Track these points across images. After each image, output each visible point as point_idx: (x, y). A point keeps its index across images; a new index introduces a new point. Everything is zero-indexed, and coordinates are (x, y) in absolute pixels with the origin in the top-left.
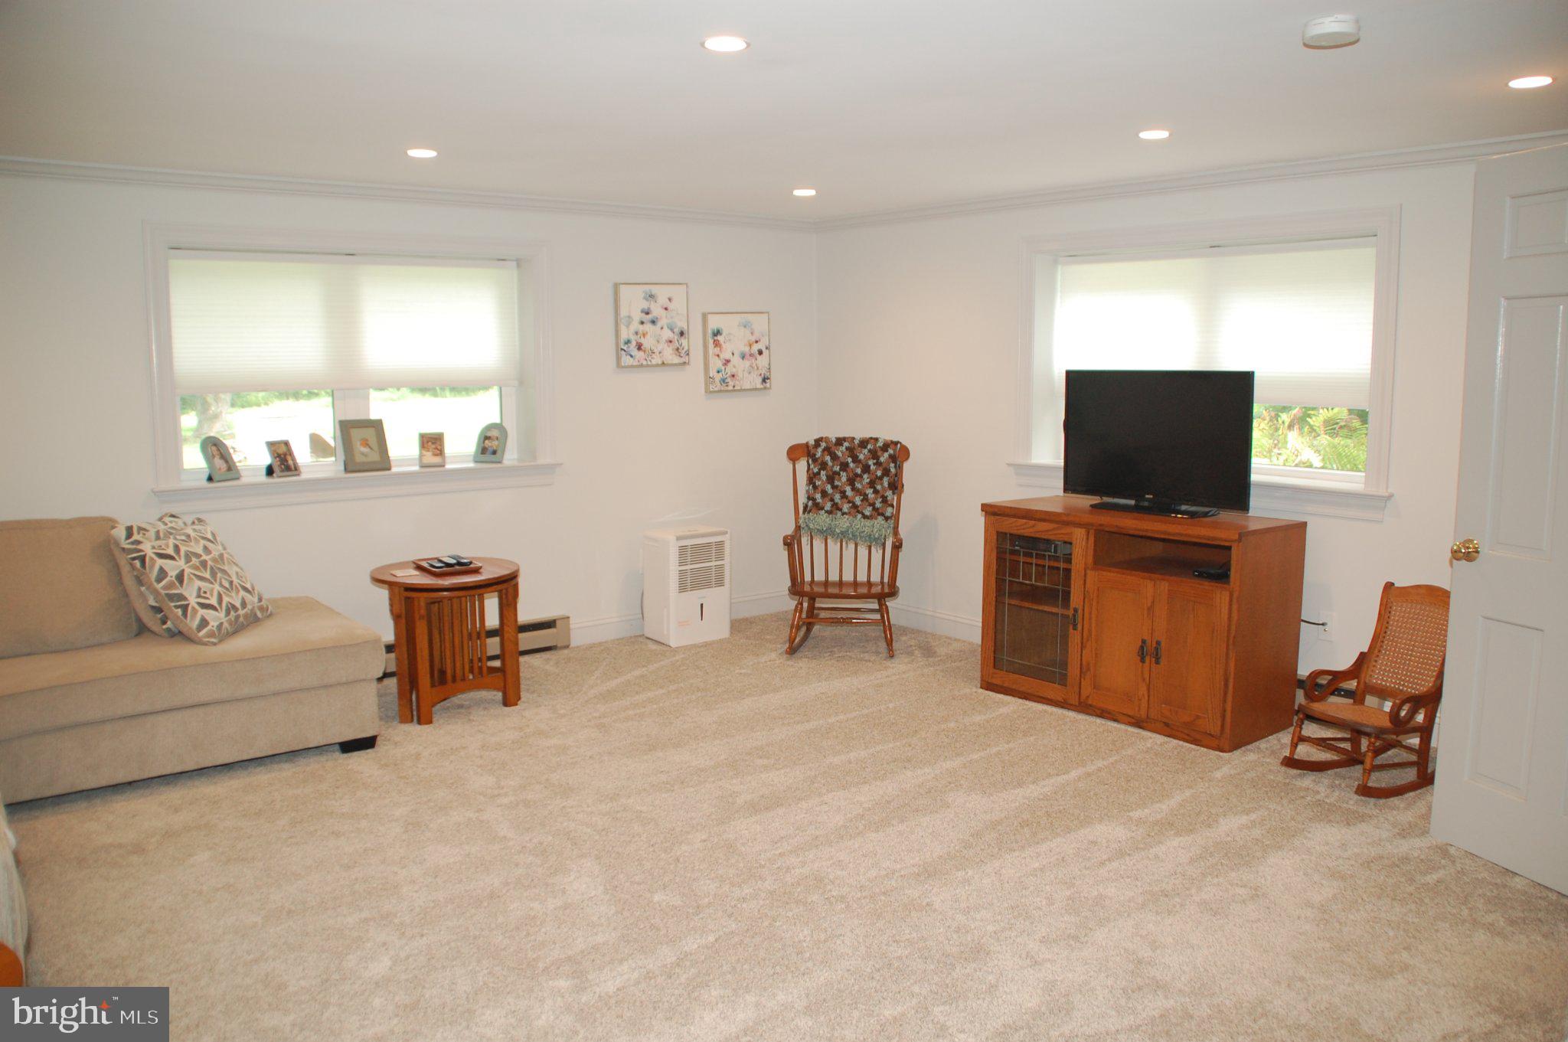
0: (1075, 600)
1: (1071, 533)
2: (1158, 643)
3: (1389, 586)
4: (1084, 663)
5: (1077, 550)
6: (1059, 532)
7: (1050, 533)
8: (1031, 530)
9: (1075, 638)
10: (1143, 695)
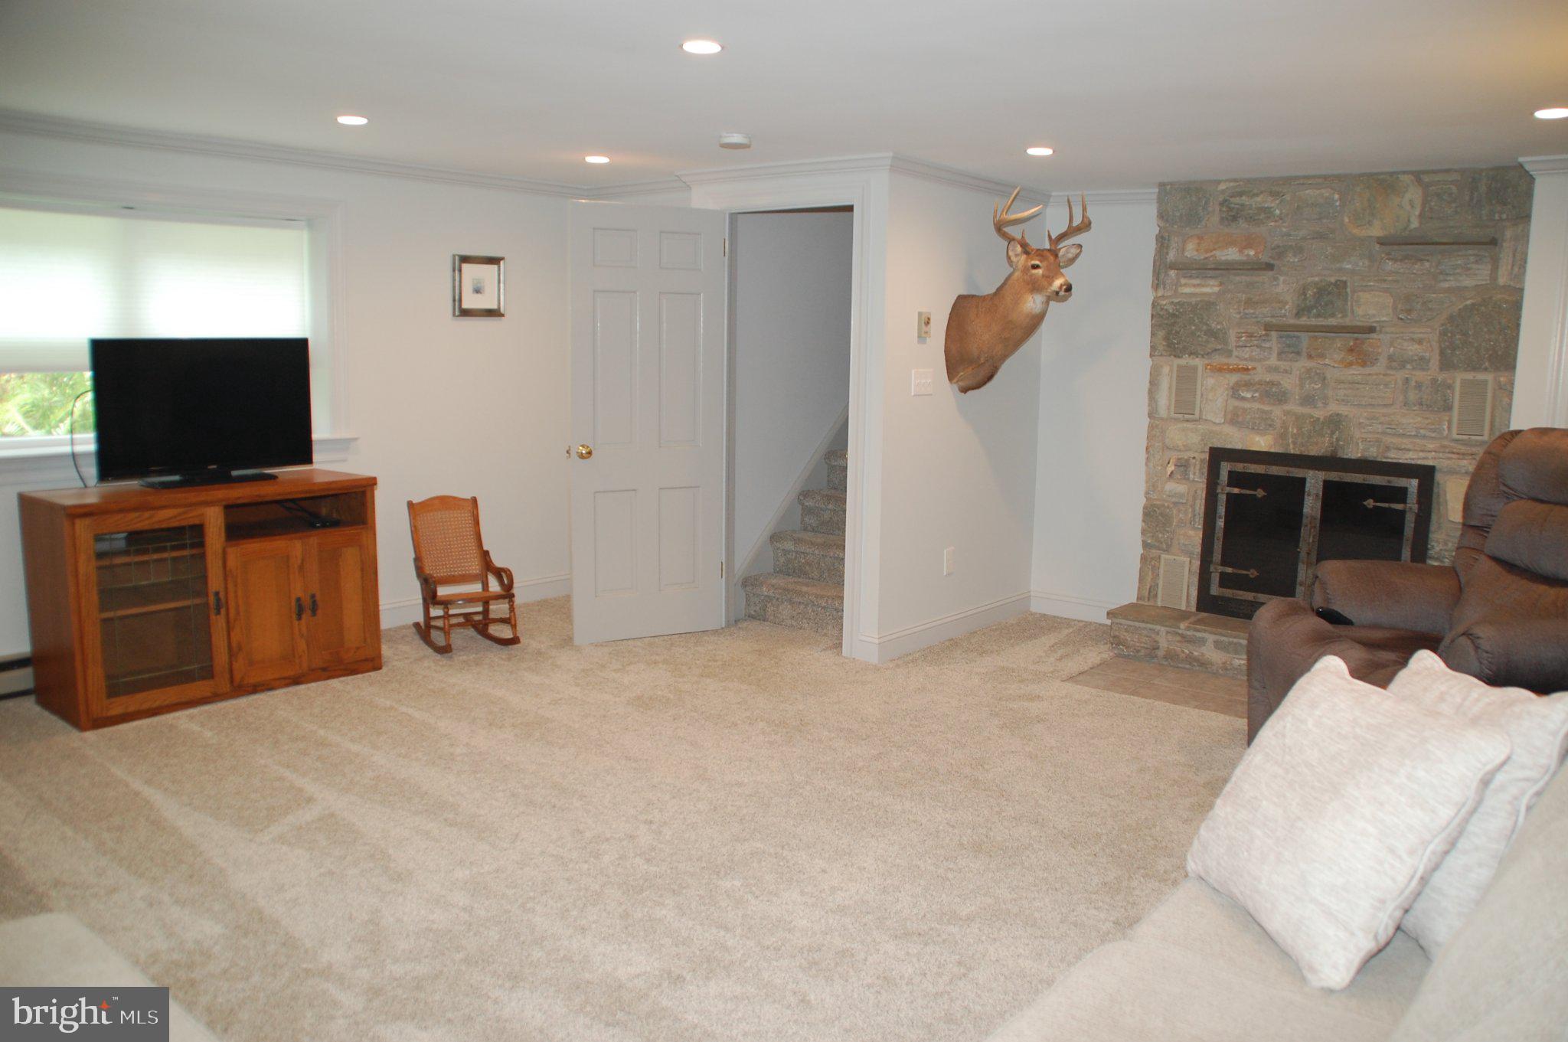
0: (215, 583)
1: (203, 514)
2: (313, 596)
3: (411, 505)
4: (234, 645)
5: (211, 530)
6: (191, 515)
7: (178, 518)
8: (147, 522)
9: (218, 623)
10: (304, 651)
